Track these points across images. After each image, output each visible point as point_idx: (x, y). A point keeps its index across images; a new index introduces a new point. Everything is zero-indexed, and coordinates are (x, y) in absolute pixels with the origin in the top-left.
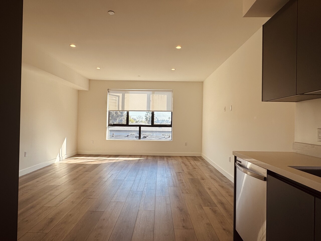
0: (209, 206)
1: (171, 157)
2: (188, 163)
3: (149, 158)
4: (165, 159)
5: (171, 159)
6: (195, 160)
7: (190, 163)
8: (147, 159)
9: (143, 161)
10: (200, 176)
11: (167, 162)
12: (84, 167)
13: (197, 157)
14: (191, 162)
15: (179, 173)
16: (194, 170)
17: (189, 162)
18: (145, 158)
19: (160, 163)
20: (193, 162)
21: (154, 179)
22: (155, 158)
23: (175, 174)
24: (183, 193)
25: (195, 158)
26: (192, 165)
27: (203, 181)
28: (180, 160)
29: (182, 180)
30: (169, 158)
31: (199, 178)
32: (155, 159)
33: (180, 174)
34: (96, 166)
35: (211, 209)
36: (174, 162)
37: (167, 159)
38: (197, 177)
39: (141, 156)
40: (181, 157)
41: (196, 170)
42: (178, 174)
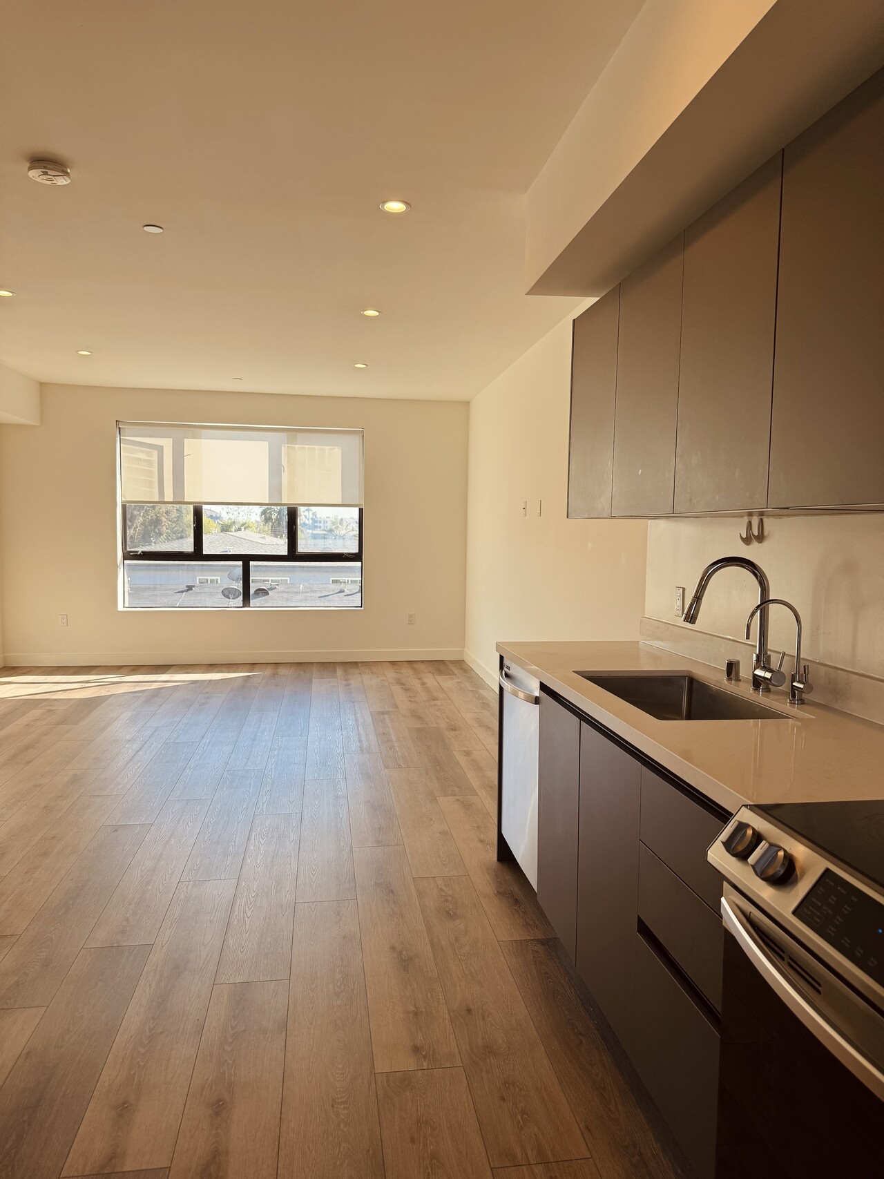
0: (455, 795)
1: (360, 665)
2: (414, 683)
3: (282, 671)
4: (339, 672)
5: (360, 674)
6: (440, 672)
7: (423, 684)
8: (274, 675)
9: (260, 680)
10: (448, 721)
11: (344, 682)
12: (50, 710)
13: (448, 663)
14: (425, 680)
15: (383, 713)
16: (433, 702)
17: (419, 679)
18: (268, 671)
19: (320, 685)
20: (430, 680)
21: (302, 736)
22: (305, 672)
23: (369, 719)
24: (386, 767)
25: (440, 666)
26: (428, 691)
27: (452, 733)
28: (391, 674)
29: (389, 735)
30: (354, 670)
31: (443, 725)
32: (302, 672)
33: (386, 716)
34: (90, 705)
35: (458, 800)
36: (369, 680)
37: (345, 671)
38: (437, 724)
39: (253, 666)
40: (393, 663)
41: (438, 703)
42: (379, 716)
